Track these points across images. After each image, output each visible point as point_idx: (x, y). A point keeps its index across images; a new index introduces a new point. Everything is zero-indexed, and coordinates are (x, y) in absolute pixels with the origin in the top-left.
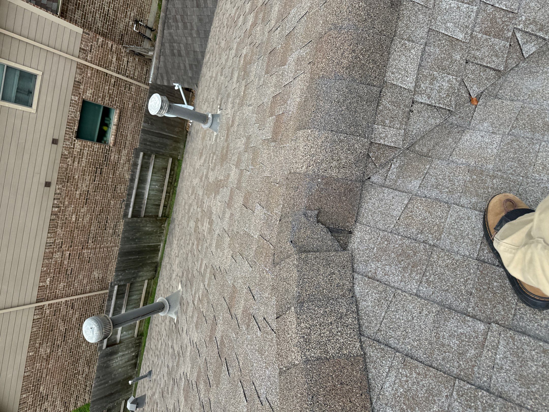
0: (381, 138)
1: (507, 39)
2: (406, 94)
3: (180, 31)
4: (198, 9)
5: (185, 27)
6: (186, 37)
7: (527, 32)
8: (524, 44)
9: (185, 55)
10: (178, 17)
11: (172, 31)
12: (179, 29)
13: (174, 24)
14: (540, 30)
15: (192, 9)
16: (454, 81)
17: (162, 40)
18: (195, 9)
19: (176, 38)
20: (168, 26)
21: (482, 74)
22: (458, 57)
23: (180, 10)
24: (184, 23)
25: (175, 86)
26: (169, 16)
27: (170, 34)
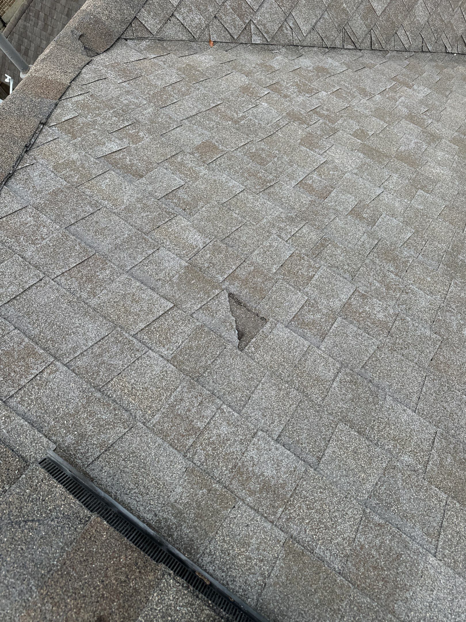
0: (144, 20)
1: (245, 23)
2: (170, 6)
3: (37, 30)
4: (66, 17)
5: (45, 28)
6: (41, 39)
7: (258, 28)
8: (254, 34)
9: (32, 57)
10: (42, 14)
11: (29, 25)
12: (37, 27)
13: (34, 19)
14: (266, 33)
15: (61, 15)
16: (203, 22)
17: (13, 28)
18: (63, 16)
19: (30, 34)
20: (26, 18)
21: (222, 31)
22: (211, 10)
23: (47, 9)
24: (46, 24)
25: (6, 78)
26: (32, 8)
27: (25, 27)
